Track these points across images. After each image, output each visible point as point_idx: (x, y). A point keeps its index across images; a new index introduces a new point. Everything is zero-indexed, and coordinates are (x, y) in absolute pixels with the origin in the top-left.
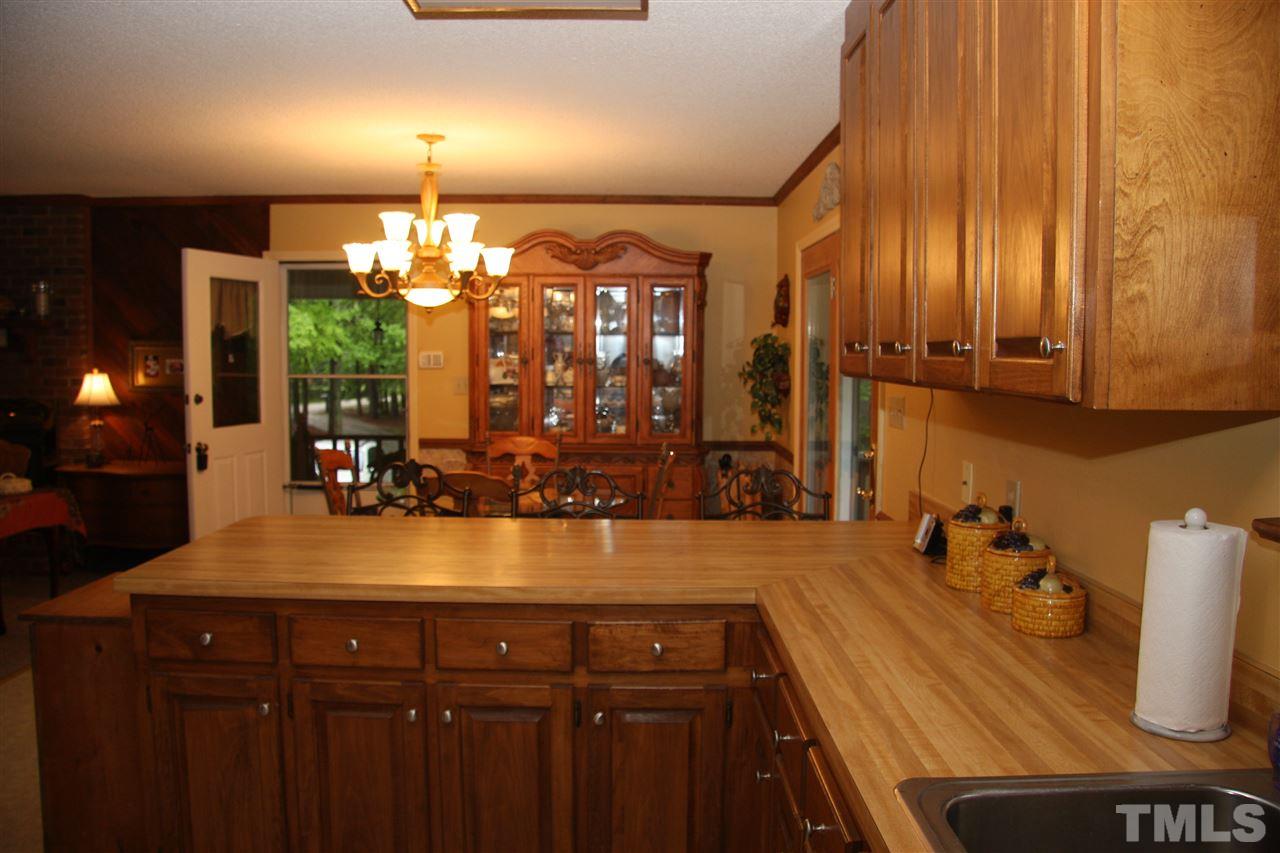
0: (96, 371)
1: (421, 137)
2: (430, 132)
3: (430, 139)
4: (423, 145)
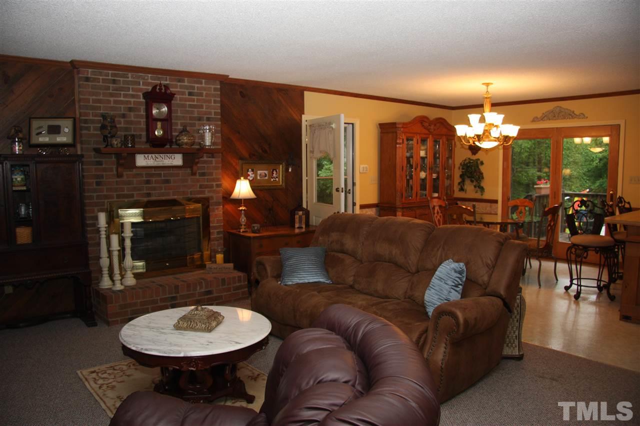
0: (242, 178)
1: (483, 84)
2: (487, 82)
3: (487, 85)
4: (484, 87)
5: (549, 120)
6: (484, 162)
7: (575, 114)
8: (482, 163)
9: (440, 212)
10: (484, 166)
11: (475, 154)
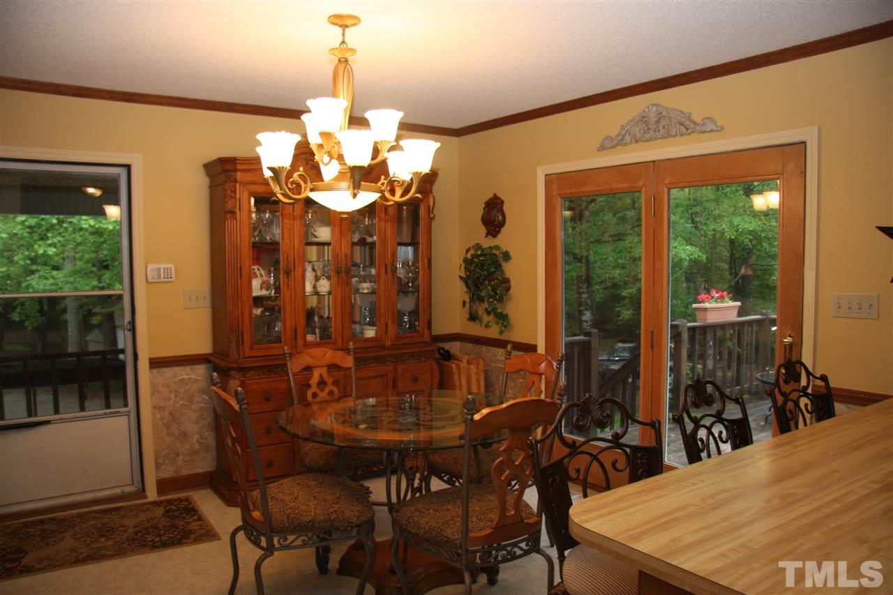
1: (330, 20)
3: (342, 21)
5: (637, 141)
6: (512, 254)
7: (692, 121)
8: (507, 256)
9: (329, 380)
10: (511, 262)
11: (495, 236)
